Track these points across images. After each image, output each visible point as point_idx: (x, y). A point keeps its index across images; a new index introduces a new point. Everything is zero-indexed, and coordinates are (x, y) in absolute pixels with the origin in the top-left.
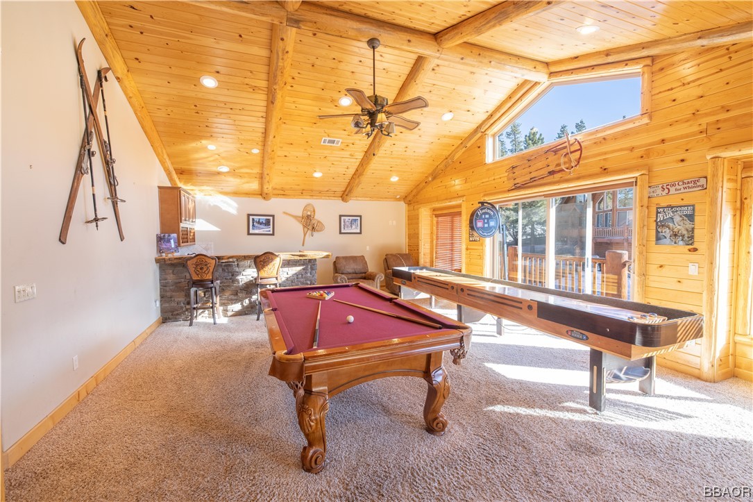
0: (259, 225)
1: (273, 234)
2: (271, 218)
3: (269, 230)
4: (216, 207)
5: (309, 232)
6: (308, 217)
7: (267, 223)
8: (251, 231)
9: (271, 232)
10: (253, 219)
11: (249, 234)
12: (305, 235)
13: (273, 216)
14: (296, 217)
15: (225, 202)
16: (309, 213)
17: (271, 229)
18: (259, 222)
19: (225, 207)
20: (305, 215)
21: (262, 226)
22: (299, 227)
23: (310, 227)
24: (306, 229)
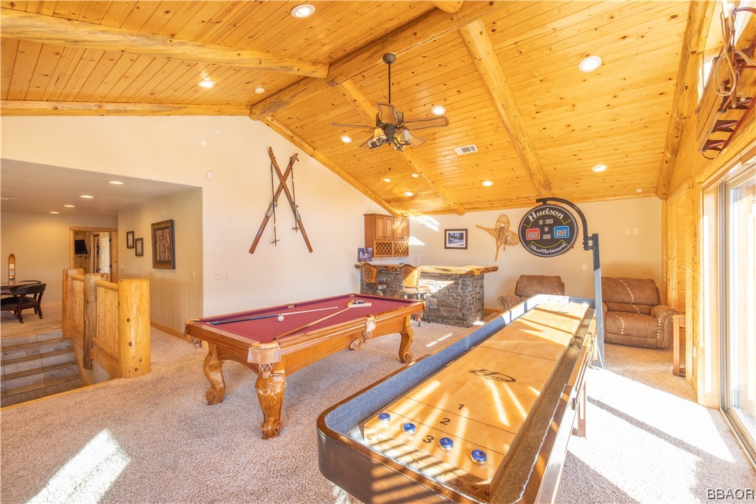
0: (454, 240)
1: (466, 248)
2: (464, 232)
3: (462, 244)
4: (423, 226)
5: (503, 245)
6: (501, 229)
7: (461, 237)
8: (448, 245)
9: (464, 246)
10: (449, 234)
11: (446, 248)
12: (498, 249)
13: (466, 230)
14: (488, 230)
15: (429, 221)
16: (503, 225)
17: (464, 243)
18: (454, 237)
19: (429, 226)
20: (498, 228)
21: (456, 240)
22: (491, 241)
23: (503, 241)
24: (499, 243)
